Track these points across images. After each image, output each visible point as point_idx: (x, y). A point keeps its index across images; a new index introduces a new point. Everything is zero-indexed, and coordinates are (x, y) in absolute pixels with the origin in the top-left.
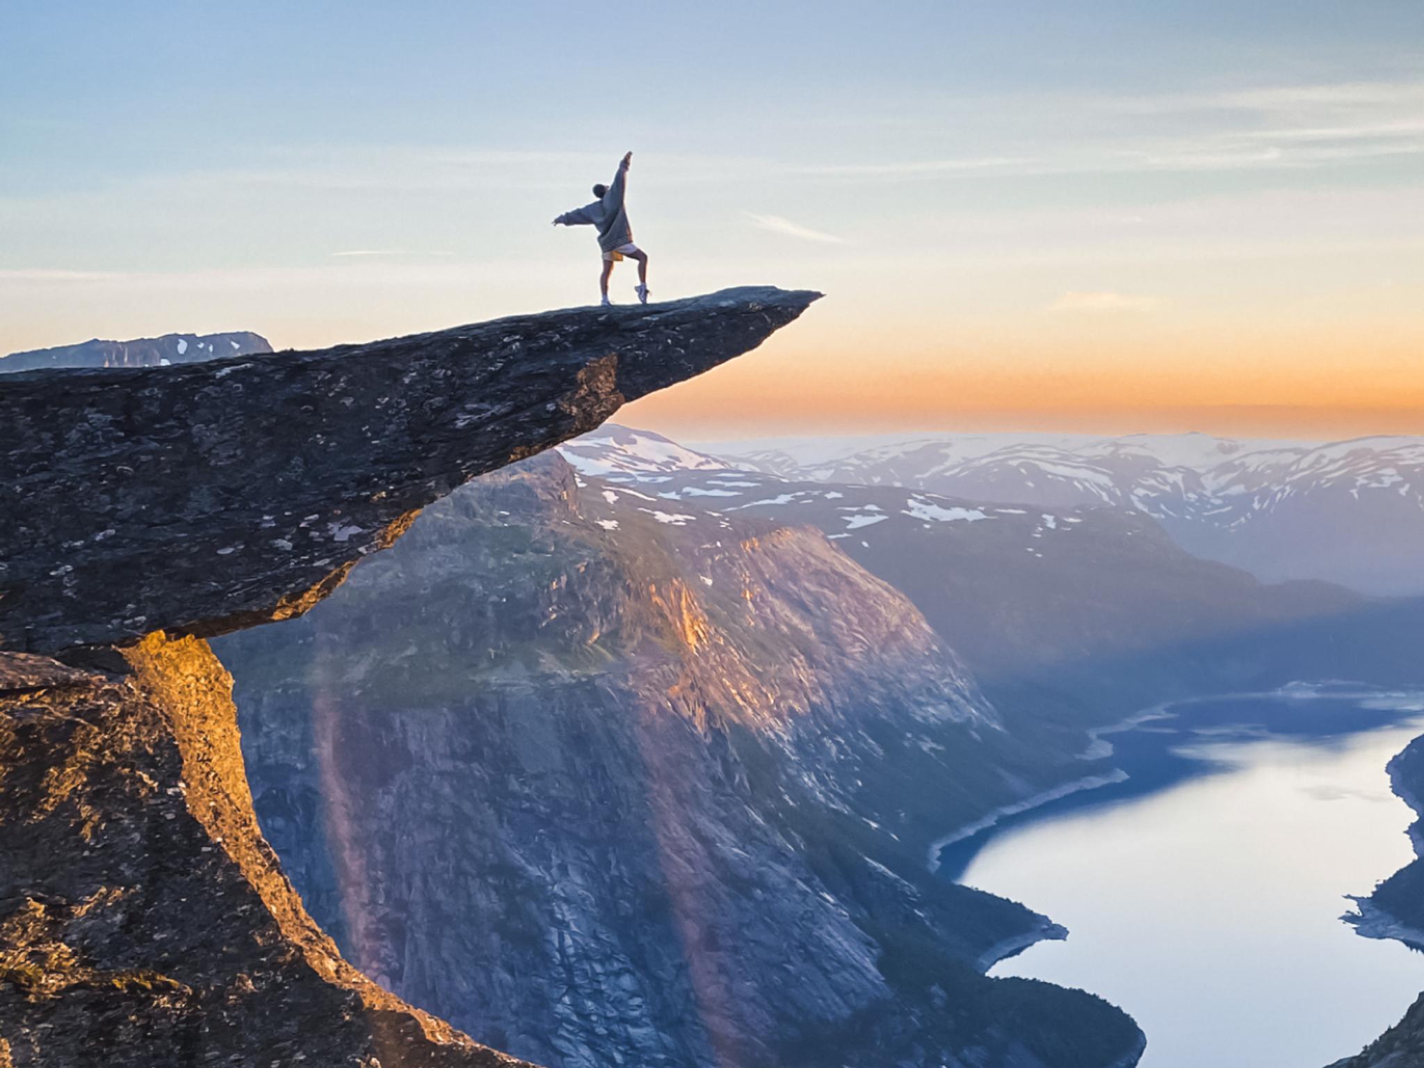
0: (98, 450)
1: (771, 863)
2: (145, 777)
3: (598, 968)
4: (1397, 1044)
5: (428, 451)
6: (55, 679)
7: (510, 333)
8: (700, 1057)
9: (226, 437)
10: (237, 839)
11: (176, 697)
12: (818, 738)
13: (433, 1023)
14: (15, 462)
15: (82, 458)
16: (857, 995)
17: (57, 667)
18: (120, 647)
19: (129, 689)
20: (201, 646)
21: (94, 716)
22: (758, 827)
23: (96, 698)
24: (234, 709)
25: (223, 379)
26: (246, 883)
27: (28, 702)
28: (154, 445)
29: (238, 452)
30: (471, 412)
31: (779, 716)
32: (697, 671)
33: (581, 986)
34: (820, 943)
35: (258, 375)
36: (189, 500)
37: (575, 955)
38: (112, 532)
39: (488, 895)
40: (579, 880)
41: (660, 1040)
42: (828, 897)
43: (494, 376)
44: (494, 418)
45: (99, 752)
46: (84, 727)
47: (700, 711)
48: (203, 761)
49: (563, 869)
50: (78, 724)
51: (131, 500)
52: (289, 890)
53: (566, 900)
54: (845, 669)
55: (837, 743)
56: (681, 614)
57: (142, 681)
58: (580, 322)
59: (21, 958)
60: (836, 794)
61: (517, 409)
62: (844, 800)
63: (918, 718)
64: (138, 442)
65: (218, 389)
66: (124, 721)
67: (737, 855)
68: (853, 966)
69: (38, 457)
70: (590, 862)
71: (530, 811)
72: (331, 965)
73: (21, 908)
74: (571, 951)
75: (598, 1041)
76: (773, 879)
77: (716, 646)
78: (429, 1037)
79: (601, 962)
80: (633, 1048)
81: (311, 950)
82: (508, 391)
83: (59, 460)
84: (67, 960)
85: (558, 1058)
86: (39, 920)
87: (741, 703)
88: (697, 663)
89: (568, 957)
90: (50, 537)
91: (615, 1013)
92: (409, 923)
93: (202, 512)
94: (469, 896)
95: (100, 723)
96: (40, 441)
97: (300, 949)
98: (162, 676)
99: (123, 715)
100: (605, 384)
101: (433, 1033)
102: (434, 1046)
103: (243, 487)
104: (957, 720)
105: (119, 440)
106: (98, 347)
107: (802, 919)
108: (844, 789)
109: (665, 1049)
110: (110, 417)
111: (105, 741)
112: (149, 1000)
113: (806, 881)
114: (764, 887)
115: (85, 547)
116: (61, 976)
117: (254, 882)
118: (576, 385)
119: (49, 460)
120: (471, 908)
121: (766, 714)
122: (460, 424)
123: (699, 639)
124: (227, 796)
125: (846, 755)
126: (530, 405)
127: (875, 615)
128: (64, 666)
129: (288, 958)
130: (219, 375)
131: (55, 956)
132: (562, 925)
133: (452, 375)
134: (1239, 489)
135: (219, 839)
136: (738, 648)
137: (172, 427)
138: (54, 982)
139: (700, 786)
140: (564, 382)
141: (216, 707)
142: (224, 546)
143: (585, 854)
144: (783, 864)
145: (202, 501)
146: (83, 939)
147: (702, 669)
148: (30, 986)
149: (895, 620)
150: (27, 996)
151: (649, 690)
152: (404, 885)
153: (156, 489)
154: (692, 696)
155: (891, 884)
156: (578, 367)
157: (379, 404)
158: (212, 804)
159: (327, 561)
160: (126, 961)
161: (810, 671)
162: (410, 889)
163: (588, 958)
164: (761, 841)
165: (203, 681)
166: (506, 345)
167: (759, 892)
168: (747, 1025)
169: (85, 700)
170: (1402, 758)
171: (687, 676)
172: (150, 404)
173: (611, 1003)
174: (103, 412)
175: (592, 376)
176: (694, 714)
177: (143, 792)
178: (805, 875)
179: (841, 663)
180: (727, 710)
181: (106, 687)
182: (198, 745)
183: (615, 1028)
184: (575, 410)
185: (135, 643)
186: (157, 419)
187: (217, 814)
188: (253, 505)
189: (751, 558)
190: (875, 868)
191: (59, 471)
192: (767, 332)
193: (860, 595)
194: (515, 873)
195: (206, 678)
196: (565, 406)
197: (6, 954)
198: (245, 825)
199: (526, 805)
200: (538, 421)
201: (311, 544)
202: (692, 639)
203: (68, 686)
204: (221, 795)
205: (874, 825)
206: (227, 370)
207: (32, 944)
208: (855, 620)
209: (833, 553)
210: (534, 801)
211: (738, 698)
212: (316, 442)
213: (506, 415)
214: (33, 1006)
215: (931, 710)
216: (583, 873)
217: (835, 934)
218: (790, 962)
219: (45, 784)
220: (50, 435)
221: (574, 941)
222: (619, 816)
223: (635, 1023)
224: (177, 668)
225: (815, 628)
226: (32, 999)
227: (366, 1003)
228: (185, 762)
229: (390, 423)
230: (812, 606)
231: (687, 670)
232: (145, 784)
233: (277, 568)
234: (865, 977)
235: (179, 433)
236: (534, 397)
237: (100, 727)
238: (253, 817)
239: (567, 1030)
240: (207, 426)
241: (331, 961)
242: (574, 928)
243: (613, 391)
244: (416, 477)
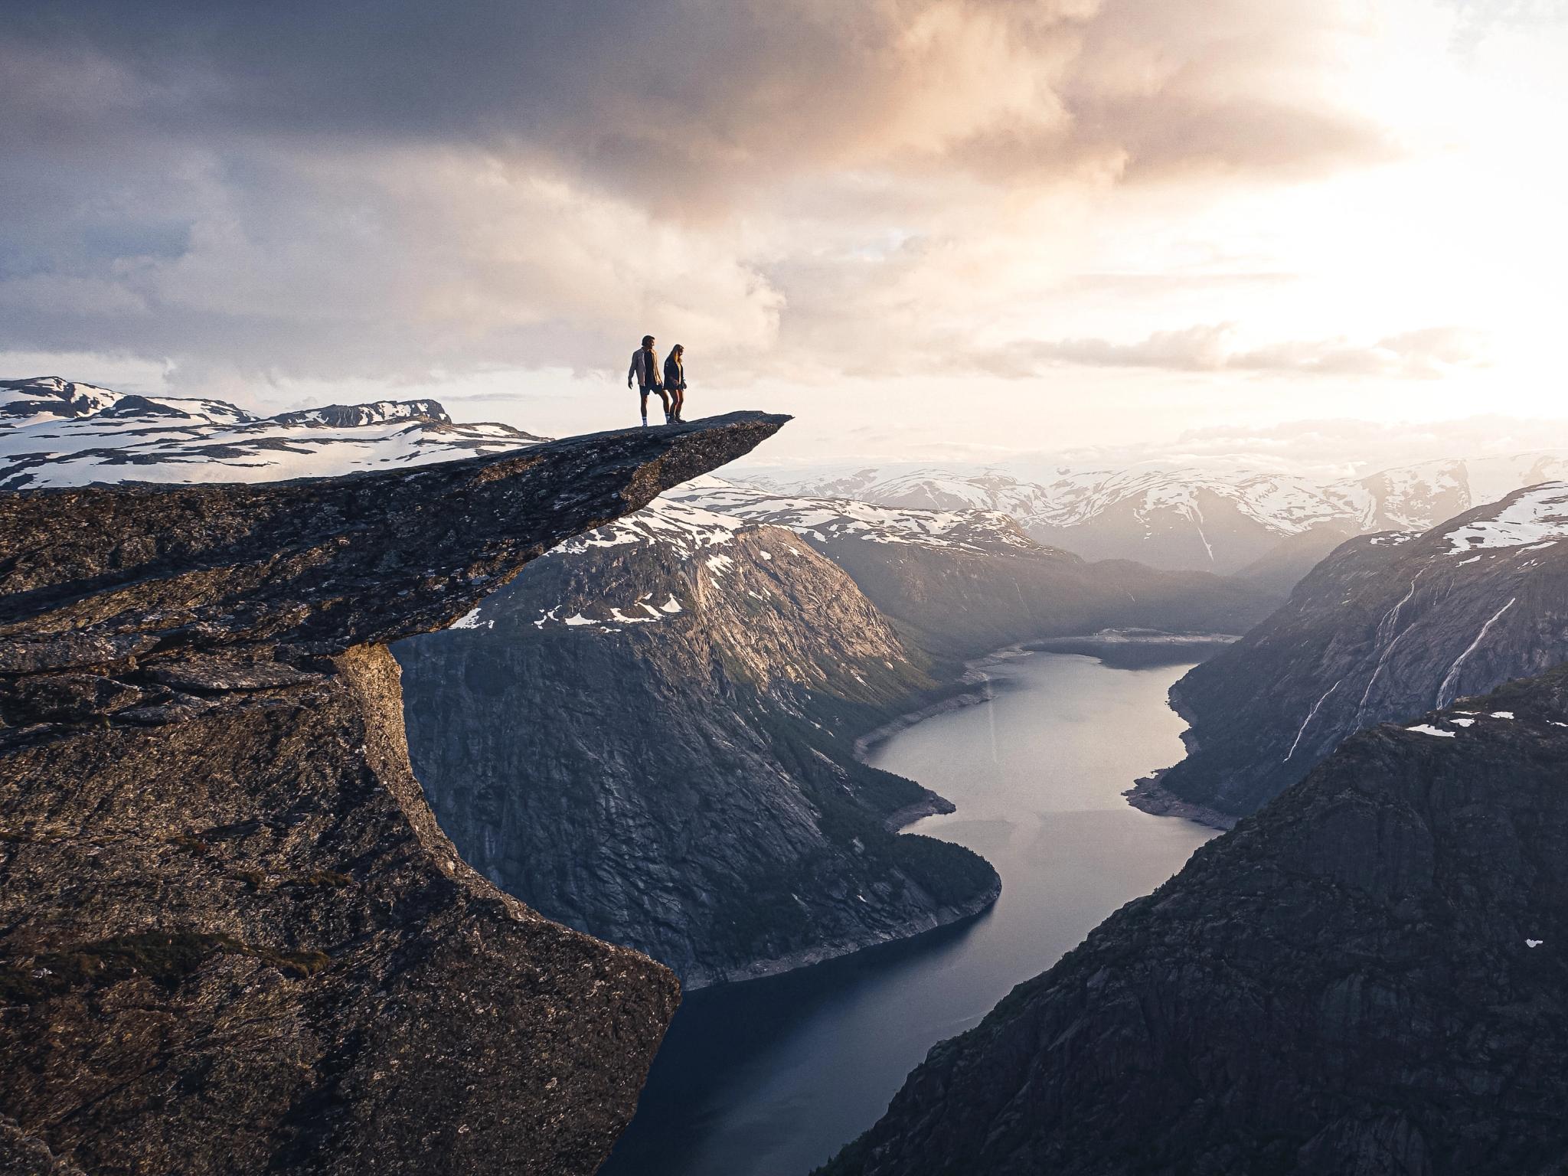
0: (328, 529)
1: (748, 752)
2: (341, 741)
3: (631, 822)
4: (1178, 888)
5: (535, 525)
6: (290, 680)
7: (591, 447)
8: (697, 886)
9: (409, 519)
10: (397, 781)
11: (364, 687)
12: (783, 667)
13: (516, 904)
14: (277, 538)
15: (318, 535)
16: (803, 844)
17: (294, 672)
18: (333, 656)
19: (336, 684)
20: (384, 649)
21: (312, 704)
22: (741, 727)
23: (314, 691)
24: (401, 689)
25: (409, 482)
26: (401, 812)
27: (272, 695)
28: (363, 526)
29: (416, 528)
30: (563, 500)
31: (757, 651)
32: (705, 621)
33: (619, 835)
34: (779, 808)
35: (430, 479)
36: (382, 559)
37: (615, 813)
38: (333, 581)
39: (561, 771)
40: (620, 761)
41: (669, 873)
42: (785, 776)
43: (579, 476)
44: (578, 503)
45: (314, 727)
46: (306, 711)
47: (706, 648)
48: (379, 728)
49: (611, 754)
50: (302, 709)
51: (346, 561)
52: (428, 811)
53: (612, 776)
54: (802, 619)
55: (796, 670)
56: (697, 583)
57: (344, 678)
58: (636, 440)
59: (254, 864)
60: (794, 705)
61: (593, 497)
62: (799, 709)
63: (850, 654)
64: (354, 524)
65: (406, 489)
66: (331, 706)
67: (726, 746)
68: (801, 825)
69: (291, 535)
70: (629, 750)
71: (591, 714)
72: (451, 865)
73: (257, 831)
74: (613, 810)
75: (629, 873)
76: (749, 762)
77: (718, 604)
78: (513, 916)
79: (633, 818)
80: (651, 878)
81: (439, 855)
82: (588, 486)
83: (304, 537)
84: (283, 865)
85: (601, 884)
86: (267, 838)
87: (733, 642)
88: (706, 616)
89: (612, 814)
90: (295, 586)
91: (641, 854)
92: (508, 789)
93: (390, 567)
94: (548, 772)
95: (316, 708)
96: (293, 524)
97: (432, 856)
98: (357, 673)
99: (331, 701)
100: (650, 480)
101: (515, 913)
102: (516, 923)
103: (417, 551)
104: (876, 655)
105: (342, 523)
106: (335, 410)
107: (768, 790)
108: (797, 700)
109: (673, 880)
110: (337, 509)
111: (318, 720)
112: (332, 892)
113: (770, 765)
114: (743, 769)
115: (315, 591)
116: (278, 877)
117: (405, 810)
118: (630, 480)
119: (297, 536)
120: (549, 779)
121: (749, 650)
122: (557, 507)
123: (708, 600)
124: (393, 749)
125: (802, 678)
126: (601, 495)
127: (824, 583)
128: (297, 671)
129: (424, 862)
130: (407, 480)
131: (275, 862)
132: (609, 792)
133: (553, 476)
134: (1071, 498)
135: (385, 783)
136: (733, 605)
137: (376, 514)
138: (272, 880)
139: (704, 699)
140: (625, 479)
141: (390, 690)
142: (401, 590)
143: (626, 744)
144: (757, 753)
145: (389, 560)
146: (294, 850)
147: (709, 620)
148: (258, 884)
149: (837, 587)
150: (256, 891)
151: (673, 634)
152: (506, 763)
153: (362, 553)
154: (702, 637)
155: (828, 767)
156: (634, 469)
157: (505, 495)
158: (382, 758)
159: (467, 598)
160: (320, 865)
161: (779, 621)
162: (509, 766)
163: (625, 816)
164: (742, 737)
165: (383, 672)
166: (588, 455)
167: (740, 771)
168: (729, 864)
169: (308, 693)
170: (1183, 682)
171: (699, 624)
172: (363, 500)
173: (639, 846)
174: (333, 505)
175: (642, 475)
176: (702, 650)
177: (339, 752)
178: (769, 761)
179: (800, 615)
180: (724, 647)
181: (322, 683)
182: (376, 718)
183: (640, 864)
184: (630, 497)
185: (342, 652)
186: (368, 509)
187: (385, 764)
188: (422, 563)
189: (744, 546)
190: (818, 756)
191: (303, 543)
192: (756, 443)
193: (815, 571)
194: (580, 756)
195: (385, 670)
196: (623, 495)
197: (245, 862)
198: (403, 769)
199: (589, 710)
200: (606, 505)
201: (457, 587)
202: (703, 599)
203: (297, 684)
204: (389, 750)
205: (818, 726)
206: (412, 477)
207: (262, 855)
208: (810, 587)
209: (798, 542)
210: (594, 707)
211: (731, 639)
212: (464, 520)
213: (588, 500)
214: (259, 897)
215: (859, 648)
216: (623, 755)
217: (789, 801)
218: (758, 820)
219: (278, 749)
220: (300, 520)
221: (616, 803)
222: (650, 719)
223: (653, 861)
224: (367, 667)
225: (784, 592)
226: (259, 892)
227: (473, 893)
228: (368, 731)
229: (512, 507)
230: (782, 578)
231: (699, 620)
232: (341, 747)
233: (435, 603)
234: (808, 831)
235: (379, 517)
236: (604, 489)
237: (315, 711)
238: (408, 761)
239: (608, 865)
240: (397, 512)
241: (452, 863)
242: (617, 795)
243: (655, 484)
244: (527, 542)
